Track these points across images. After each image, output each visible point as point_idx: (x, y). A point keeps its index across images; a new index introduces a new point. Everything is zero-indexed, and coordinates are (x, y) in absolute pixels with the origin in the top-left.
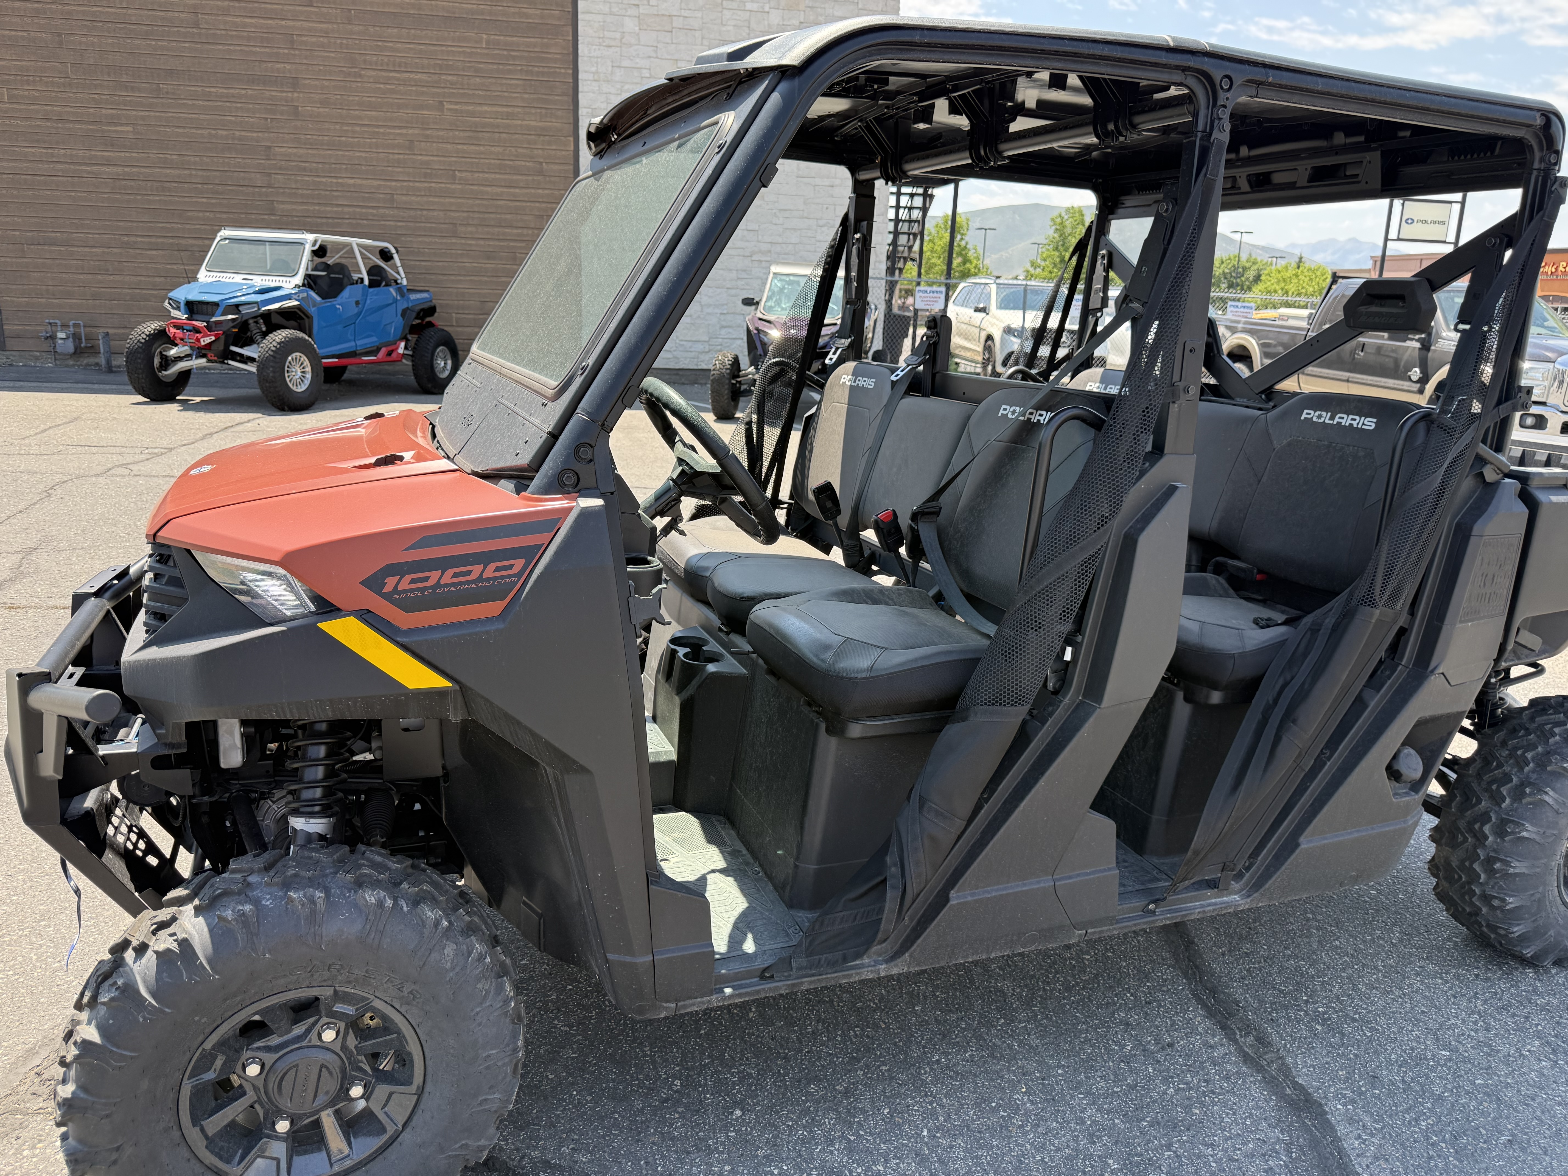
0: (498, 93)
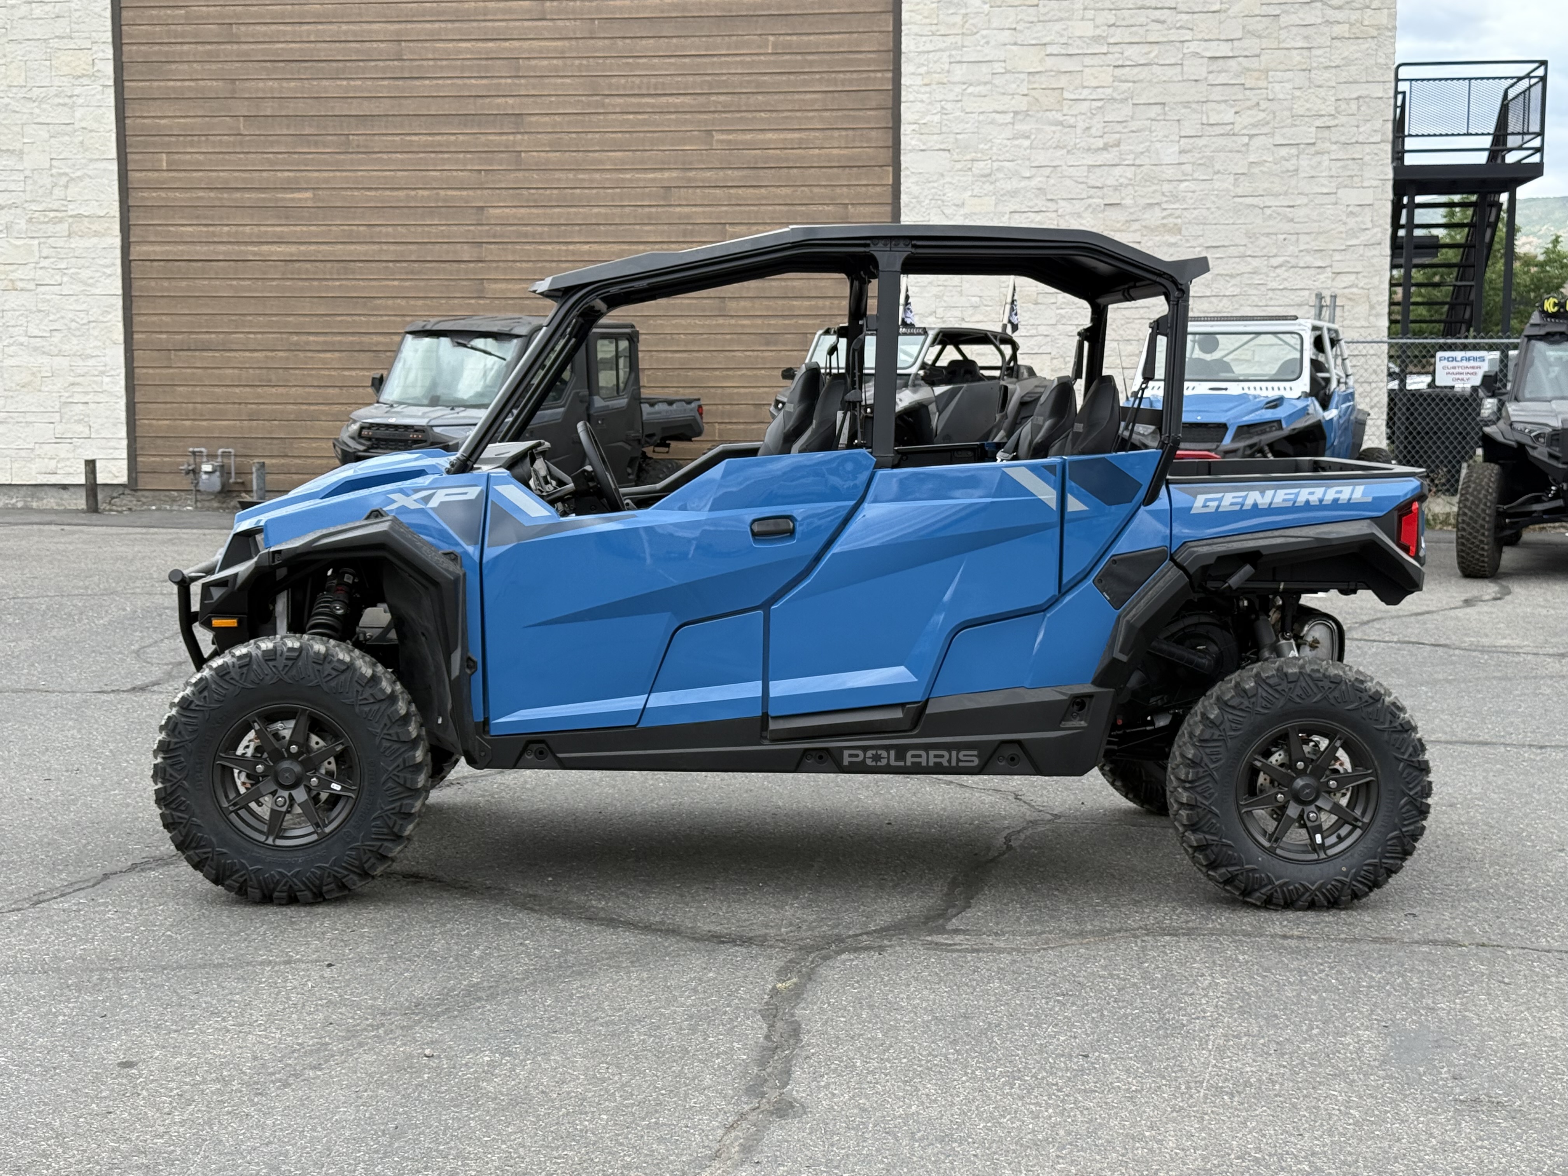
0: (789, 114)
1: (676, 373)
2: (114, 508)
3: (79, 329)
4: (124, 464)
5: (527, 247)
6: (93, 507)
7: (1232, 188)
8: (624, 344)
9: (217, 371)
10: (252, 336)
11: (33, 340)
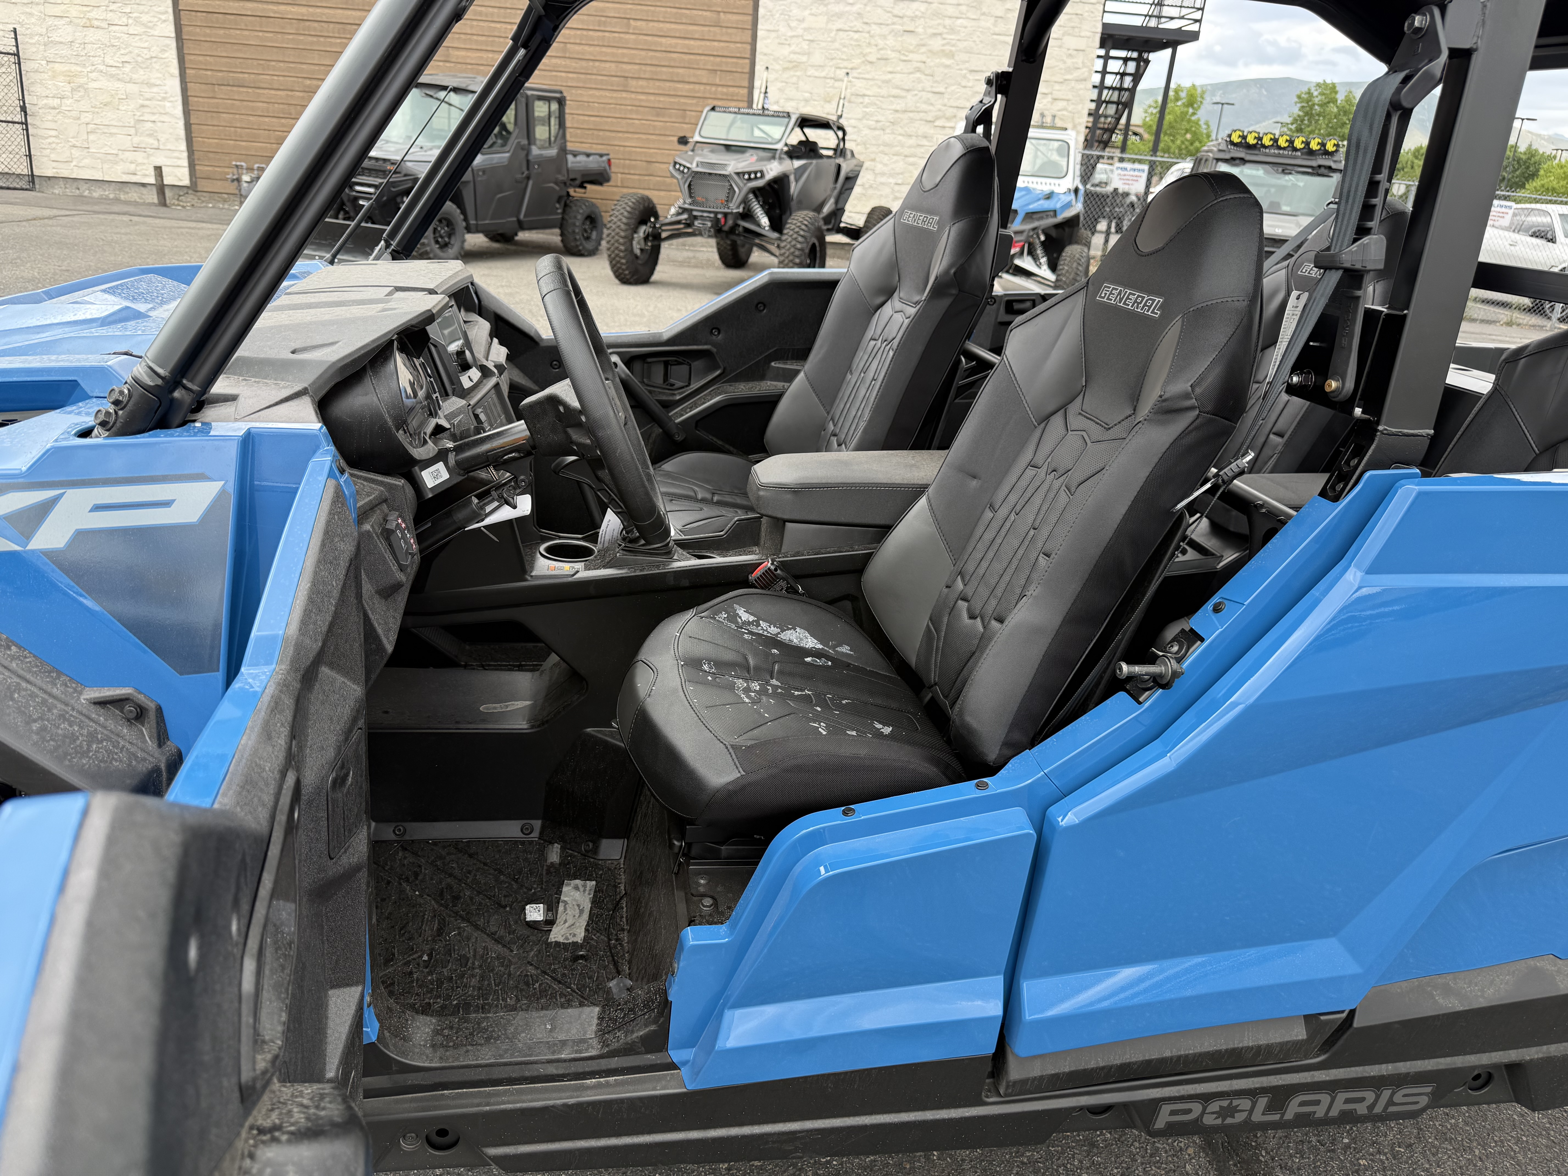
1: (590, 132)
2: (181, 203)
3: (143, 63)
4: (186, 171)
5: (482, 24)
6: (163, 203)
7: (992, 27)
8: (555, 106)
9: (250, 104)
10: (275, 78)
11: (109, 69)
